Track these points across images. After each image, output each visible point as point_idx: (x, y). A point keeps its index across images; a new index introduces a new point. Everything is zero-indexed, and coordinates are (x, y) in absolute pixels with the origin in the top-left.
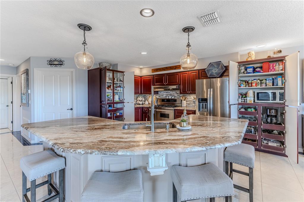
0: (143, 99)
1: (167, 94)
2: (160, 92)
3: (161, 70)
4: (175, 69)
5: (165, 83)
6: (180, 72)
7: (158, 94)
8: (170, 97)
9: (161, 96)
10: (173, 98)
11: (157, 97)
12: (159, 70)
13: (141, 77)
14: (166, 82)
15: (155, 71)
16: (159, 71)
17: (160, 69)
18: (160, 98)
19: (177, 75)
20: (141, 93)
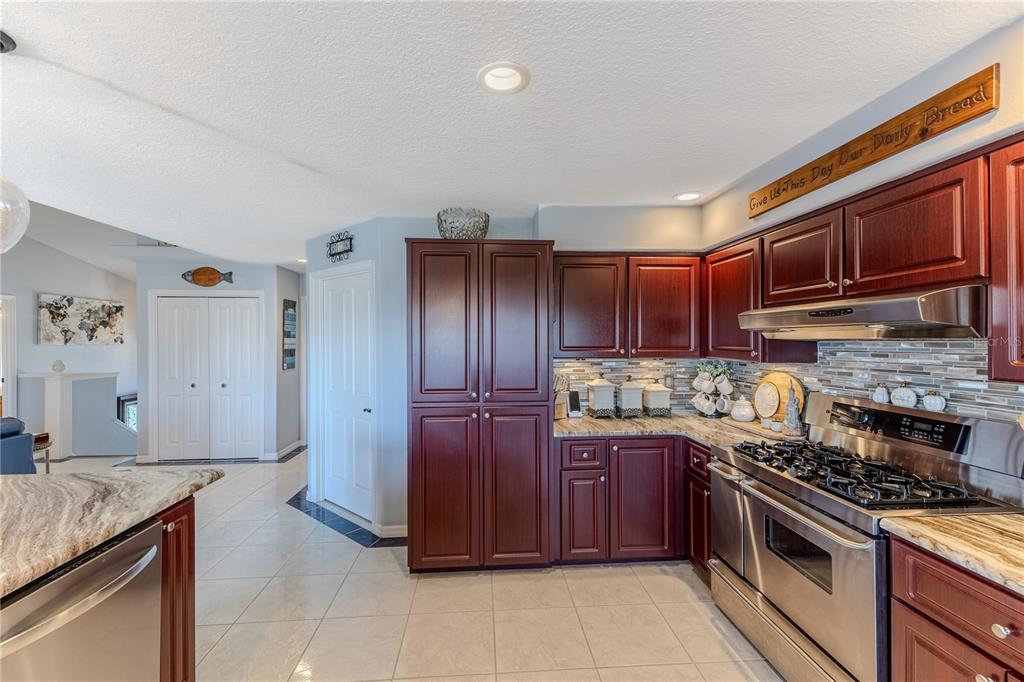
0: (726, 387)
1: (884, 363)
2: (829, 349)
3: (803, 182)
4: (925, 134)
5: (835, 278)
6: (986, 152)
7: (814, 360)
8: (904, 399)
9: (836, 380)
10: (934, 405)
11: (806, 380)
12: (795, 186)
13: (702, 257)
14: (849, 272)
15: (764, 201)
16: (791, 193)
17: (796, 180)
18: (825, 391)
19: (959, 182)
20: (703, 352)
